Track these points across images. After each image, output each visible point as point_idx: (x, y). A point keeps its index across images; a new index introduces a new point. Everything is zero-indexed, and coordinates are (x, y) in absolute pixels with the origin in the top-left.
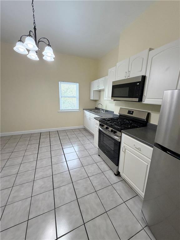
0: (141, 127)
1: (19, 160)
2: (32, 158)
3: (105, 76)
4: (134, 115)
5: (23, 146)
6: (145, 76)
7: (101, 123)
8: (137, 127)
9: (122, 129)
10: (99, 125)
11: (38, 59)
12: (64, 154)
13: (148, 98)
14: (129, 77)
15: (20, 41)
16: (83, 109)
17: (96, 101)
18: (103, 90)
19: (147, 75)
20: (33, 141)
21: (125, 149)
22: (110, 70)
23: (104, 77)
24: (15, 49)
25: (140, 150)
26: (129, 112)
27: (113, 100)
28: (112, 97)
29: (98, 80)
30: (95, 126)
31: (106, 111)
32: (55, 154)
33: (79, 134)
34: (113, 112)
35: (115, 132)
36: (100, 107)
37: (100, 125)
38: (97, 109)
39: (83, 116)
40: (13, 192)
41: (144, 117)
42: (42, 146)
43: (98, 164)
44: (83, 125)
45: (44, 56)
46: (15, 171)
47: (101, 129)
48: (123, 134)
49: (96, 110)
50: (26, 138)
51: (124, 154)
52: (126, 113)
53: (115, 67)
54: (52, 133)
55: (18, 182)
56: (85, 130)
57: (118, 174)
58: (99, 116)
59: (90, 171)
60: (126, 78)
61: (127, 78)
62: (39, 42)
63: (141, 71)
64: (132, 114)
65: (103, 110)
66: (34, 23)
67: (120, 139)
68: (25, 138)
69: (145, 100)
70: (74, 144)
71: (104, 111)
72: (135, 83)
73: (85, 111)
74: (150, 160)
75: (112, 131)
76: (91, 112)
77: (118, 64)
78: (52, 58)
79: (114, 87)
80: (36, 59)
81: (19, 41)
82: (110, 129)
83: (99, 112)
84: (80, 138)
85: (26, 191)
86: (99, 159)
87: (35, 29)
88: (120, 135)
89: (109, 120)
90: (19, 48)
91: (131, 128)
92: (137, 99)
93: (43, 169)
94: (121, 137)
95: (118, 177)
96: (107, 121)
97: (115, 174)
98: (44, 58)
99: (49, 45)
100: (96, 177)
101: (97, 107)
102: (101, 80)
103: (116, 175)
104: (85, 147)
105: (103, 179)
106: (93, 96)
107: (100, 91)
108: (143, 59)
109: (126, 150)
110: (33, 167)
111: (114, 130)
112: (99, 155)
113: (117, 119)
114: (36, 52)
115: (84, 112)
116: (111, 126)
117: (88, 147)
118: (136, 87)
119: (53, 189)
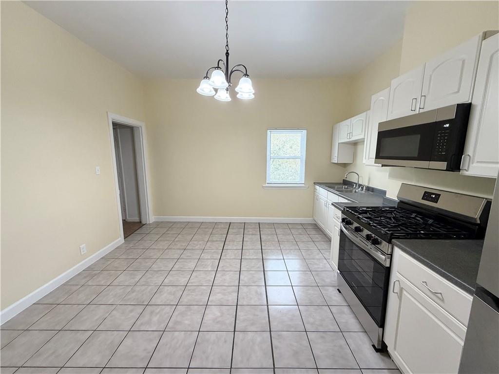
0: (463, 239)
1: (192, 265)
2: (210, 265)
3: (366, 111)
4: (441, 205)
5: (200, 242)
6: (470, 104)
7: (345, 217)
8: (447, 237)
9: (398, 238)
10: (340, 220)
11: (229, 99)
12: (264, 271)
13: (478, 162)
14: (422, 111)
15: (206, 77)
16: (314, 183)
17: (345, 165)
18: (362, 141)
19: (476, 102)
20: (217, 235)
21: (401, 289)
22: (374, 98)
23: (364, 112)
24: (199, 90)
25: (443, 300)
26: (427, 196)
27: (381, 165)
28: (376, 158)
29: (350, 119)
30: (333, 223)
31: (369, 189)
32: (247, 267)
33: (301, 236)
34: (384, 192)
35: (375, 242)
36: (353, 178)
37: (343, 220)
38: (346, 183)
39: (314, 197)
40: (176, 313)
41: (475, 214)
42: (229, 247)
43: (334, 309)
44: (313, 217)
45: (238, 93)
46: (183, 280)
47: (344, 230)
48: (397, 250)
49: (345, 185)
50: (207, 230)
51: (398, 300)
52: (417, 198)
53: (387, 90)
54: (249, 227)
55: (185, 300)
56: (317, 228)
57: (382, 349)
58: (346, 201)
59: (311, 320)
60: (413, 113)
61: (417, 112)
62: (232, 72)
63: (458, 92)
64: (436, 200)
65: (360, 185)
66: (227, 46)
67: (389, 261)
68: (205, 228)
69: (471, 165)
70: (288, 253)
71: (362, 188)
72: (438, 125)
73: (317, 187)
74: (465, 329)
75: (368, 237)
76: (330, 189)
77: (394, 83)
78: (251, 94)
79: (383, 136)
80: (227, 99)
81: (204, 78)
82: (366, 232)
83: (351, 191)
84: (301, 245)
85: (192, 319)
86: (336, 298)
87: (227, 54)
88: (390, 251)
89: (365, 212)
90: (205, 88)
91: (427, 237)
92: (443, 165)
93: (224, 290)
94: (391, 255)
95: (382, 357)
96: (360, 214)
97: (374, 346)
98: (238, 96)
99: (246, 75)
100: (322, 337)
101: (347, 179)
102: (355, 120)
103: (377, 350)
104: (309, 265)
105: (341, 347)
106: (336, 155)
107: (355, 144)
108: (464, 62)
109: (405, 292)
110: (210, 281)
111: (373, 235)
112: (338, 290)
113: (392, 210)
114: (227, 90)
115: (315, 189)
116: (368, 226)
117: (316, 266)
118: (441, 134)
119: (235, 331)
